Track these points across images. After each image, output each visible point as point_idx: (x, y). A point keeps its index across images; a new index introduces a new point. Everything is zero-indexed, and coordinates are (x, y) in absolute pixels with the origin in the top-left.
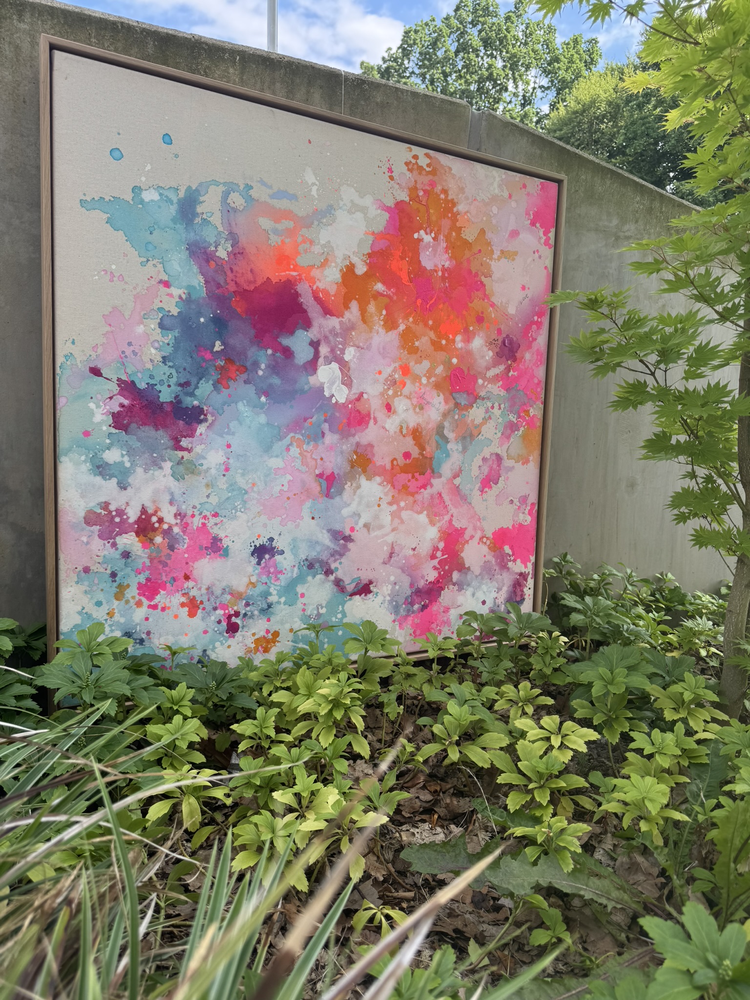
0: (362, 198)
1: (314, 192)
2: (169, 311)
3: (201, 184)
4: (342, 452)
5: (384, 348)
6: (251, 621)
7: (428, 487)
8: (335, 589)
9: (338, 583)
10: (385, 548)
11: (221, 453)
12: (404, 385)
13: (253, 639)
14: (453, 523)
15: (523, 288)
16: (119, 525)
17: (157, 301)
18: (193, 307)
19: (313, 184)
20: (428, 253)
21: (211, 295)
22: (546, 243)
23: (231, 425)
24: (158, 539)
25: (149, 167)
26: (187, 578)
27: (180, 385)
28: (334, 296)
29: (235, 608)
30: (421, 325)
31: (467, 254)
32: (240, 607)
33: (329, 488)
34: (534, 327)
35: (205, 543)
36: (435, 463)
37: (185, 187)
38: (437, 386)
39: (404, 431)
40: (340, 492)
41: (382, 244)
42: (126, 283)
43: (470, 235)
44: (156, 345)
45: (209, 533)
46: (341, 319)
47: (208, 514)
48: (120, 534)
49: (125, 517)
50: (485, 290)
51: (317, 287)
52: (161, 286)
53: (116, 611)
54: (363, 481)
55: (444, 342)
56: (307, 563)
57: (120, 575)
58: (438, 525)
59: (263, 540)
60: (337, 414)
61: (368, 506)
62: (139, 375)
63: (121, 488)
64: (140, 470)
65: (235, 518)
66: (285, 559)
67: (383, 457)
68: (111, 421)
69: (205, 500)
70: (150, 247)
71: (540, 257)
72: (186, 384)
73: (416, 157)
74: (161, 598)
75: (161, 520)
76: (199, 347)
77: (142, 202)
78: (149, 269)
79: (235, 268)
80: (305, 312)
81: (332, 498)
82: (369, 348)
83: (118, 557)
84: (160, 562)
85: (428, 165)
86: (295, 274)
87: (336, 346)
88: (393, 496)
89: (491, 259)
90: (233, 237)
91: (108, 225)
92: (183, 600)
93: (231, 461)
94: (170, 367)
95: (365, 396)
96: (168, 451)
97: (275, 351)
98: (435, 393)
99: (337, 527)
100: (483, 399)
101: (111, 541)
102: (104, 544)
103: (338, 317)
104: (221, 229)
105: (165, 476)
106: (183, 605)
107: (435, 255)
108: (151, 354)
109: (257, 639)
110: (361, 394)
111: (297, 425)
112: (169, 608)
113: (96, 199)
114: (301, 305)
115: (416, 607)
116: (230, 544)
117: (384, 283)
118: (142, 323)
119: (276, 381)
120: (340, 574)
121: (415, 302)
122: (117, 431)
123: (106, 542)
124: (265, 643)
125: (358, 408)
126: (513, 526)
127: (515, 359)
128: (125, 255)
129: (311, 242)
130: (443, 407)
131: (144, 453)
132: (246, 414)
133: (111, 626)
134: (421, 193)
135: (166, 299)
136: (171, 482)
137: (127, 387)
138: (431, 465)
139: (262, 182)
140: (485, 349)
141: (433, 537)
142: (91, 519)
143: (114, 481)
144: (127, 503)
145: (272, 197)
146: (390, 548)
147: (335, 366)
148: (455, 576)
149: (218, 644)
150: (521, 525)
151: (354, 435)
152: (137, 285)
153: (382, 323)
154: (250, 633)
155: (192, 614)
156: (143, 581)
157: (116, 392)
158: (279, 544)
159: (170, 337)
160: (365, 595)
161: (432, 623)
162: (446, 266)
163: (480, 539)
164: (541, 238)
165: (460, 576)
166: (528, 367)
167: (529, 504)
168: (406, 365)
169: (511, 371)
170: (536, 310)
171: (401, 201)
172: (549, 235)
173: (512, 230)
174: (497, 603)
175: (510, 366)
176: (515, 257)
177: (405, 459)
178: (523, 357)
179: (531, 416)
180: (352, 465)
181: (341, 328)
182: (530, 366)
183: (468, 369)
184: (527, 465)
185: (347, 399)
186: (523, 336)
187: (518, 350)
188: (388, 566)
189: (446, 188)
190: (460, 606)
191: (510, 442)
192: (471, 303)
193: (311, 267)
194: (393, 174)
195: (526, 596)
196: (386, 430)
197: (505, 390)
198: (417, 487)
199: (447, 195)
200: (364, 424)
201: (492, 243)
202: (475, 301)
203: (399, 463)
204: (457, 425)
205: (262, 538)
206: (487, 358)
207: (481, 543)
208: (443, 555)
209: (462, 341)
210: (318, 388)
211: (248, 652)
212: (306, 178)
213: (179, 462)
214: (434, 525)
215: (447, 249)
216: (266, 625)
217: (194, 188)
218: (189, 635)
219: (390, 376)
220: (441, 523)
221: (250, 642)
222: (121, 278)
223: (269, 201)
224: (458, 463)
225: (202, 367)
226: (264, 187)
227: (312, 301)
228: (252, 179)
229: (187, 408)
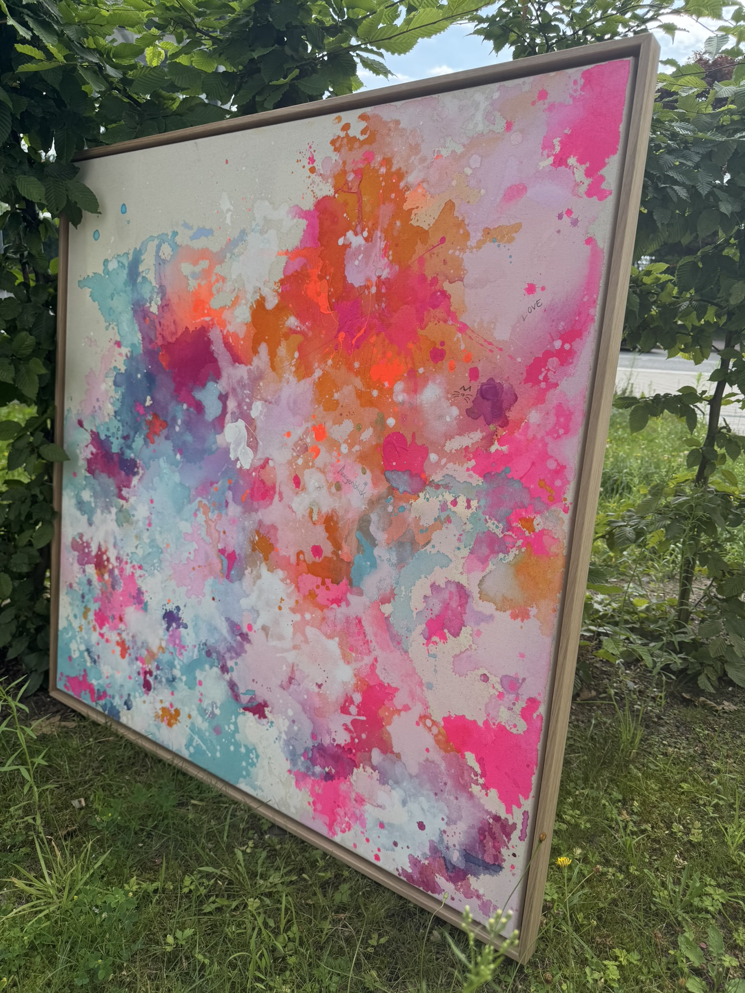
0: (276, 209)
1: (228, 219)
2: (120, 369)
3: (143, 243)
4: (244, 529)
5: (295, 402)
6: (160, 686)
7: (343, 604)
8: (229, 692)
9: (232, 685)
10: (284, 668)
11: (147, 507)
12: (318, 452)
13: (160, 705)
14: (378, 671)
15: (531, 289)
16: (87, 555)
17: (113, 360)
18: (134, 363)
19: (228, 210)
20: (357, 263)
21: (146, 352)
22: (595, 191)
23: (154, 480)
24: (107, 577)
26: (121, 620)
27: (124, 438)
28: (243, 339)
29: (150, 666)
30: (343, 369)
31: (420, 249)
33: (230, 568)
34: (553, 361)
35: (134, 592)
36: (354, 574)
37: (133, 250)
38: (363, 458)
39: (315, 517)
40: (241, 577)
41: (296, 265)
42: (98, 347)
43: (425, 218)
44: (112, 400)
45: (135, 583)
46: (249, 367)
47: (136, 564)
48: (87, 563)
49: (90, 549)
50: (449, 305)
51: (228, 331)
52: (116, 346)
53: (83, 627)
54: (264, 570)
55: (375, 393)
56: (205, 648)
57: (86, 598)
58: (355, 665)
59: (171, 607)
60: (241, 482)
61: (268, 604)
62: (102, 427)
63: (89, 524)
64: (99, 512)
65: (152, 575)
66: (188, 634)
67: (288, 545)
68: (86, 465)
69: (135, 550)
70: (111, 312)
71: (575, 223)
72: (128, 437)
73: (346, 127)
74: (106, 630)
75: (108, 560)
76: (136, 402)
77: (108, 272)
78: (110, 333)
79: (163, 321)
80: (215, 361)
81: (232, 581)
82: (277, 402)
83: (86, 582)
84: (107, 597)
85: (363, 132)
86: (207, 319)
87: (243, 400)
88: (297, 602)
89: (462, 250)
90: (162, 290)
91: (91, 298)
92: (118, 639)
93: (153, 517)
94: (118, 420)
95: (270, 462)
96: (115, 497)
97: (189, 405)
98: (358, 468)
99: (236, 619)
100: (438, 487)
101: (83, 567)
102: (79, 569)
103: (246, 365)
104: (154, 284)
105: (112, 520)
106: (118, 643)
107: (367, 264)
108: (108, 409)
109: (164, 708)
110: (267, 461)
111: (205, 488)
112: (110, 641)
113: (86, 278)
114: (211, 353)
115: (318, 770)
116: (149, 600)
117: (298, 316)
118: (105, 381)
119: (189, 438)
120: (234, 676)
121: (336, 337)
122: (89, 475)
123: (80, 567)
124: (170, 716)
125: (263, 478)
126: (486, 723)
127: (505, 423)
128: (98, 322)
129: (224, 280)
130: (370, 491)
131: (102, 497)
132: (165, 471)
133: (80, 638)
134: (351, 177)
135: (118, 358)
136: (115, 527)
137: (95, 437)
138: (348, 573)
139: (185, 225)
140: (445, 404)
141: (345, 679)
142: (74, 545)
143: (86, 517)
144: (92, 538)
145: (192, 238)
146: (289, 670)
147: (241, 423)
148: (376, 755)
149: (137, 694)
150: (502, 728)
151: (257, 511)
152: (103, 347)
153: (293, 369)
154: (158, 698)
155: (122, 655)
156: (98, 610)
157: (89, 441)
158: (184, 616)
159: (120, 392)
160: (259, 718)
161: (339, 806)
162: (383, 277)
163: (421, 718)
164: (577, 185)
165: (384, 760)
166: (534, 437)
167: (525, 697)
168: (321, 425)
169: (496, 443)
170: (561, 328)
171: (324, 198)
172: (603, 172)
173: (510, 188)
174: (446, 842)
175: (495, 433)
176: (514, 235)
177: (315, 556)
178: (522, 420)
179: (537, 531)
180: (254, 547)
181: (249, 378)
182: (539, 436)
183: (414, 435)
184: (522, 620)
185: (251, 465)
186: (526, 381)
187: (511, 405)
188: (285, 692)
189: (389, 155)
190: (381, 807)
191: (487, 570)
192: (422, 329)
193: (223, 308)
194: (315, 164)
195: (504, 864)
196: (293, 511)
197: (480, 476)
198: (328, 600)
199: (391, 167)
200: (267, 499)
201: (466, 222)
202: (430, 325)
203: (306, 559)
204: (390, 522)
205: (170, 604)
206: (448, 419)
207: (421, 724)
208: (359, 714)
209: (404, 391)
210: (225, 449)
211: (157, 716)
212: (222, 206)
213: (121, 510)
214: (349, 663)
215: (386, 251)
216: (170, 698)
217: (138, 249)
218: (121, 674)
219: (300, 439)
220: (359, 665)
221: (158, 706)
222: (95, 342)
223: (191, 243)
224: (389, 580)
225: (138, 422)
226: (186, 230)
227: (222, 347)
228: (176, 224)
229: (127, 460)
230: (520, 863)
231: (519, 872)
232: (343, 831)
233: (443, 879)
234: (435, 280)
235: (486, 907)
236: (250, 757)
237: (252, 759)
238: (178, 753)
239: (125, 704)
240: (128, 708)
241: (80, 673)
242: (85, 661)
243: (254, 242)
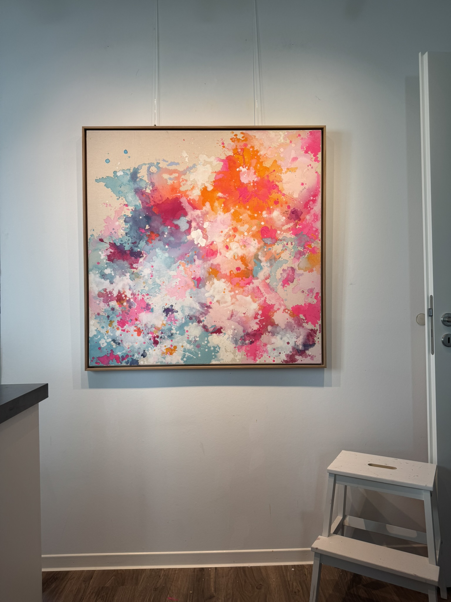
0: (209, 158)
1: (187, 160)
2: (128, 216)
3: (139, 166)
4: (204, 268)
5: (223, 221)
6: (164, 340)
7: (251, 284)
8: (203, 330)
9: (204, 327)
10: (229, 312)
11: (149, 269)
12: (235, 236)
13: (165, 348)
14: (267, 302)
15: (302, 184)
16: (110, 297)
17: (123, 212)
18: (137, 213)
19: (186, 157)
20: (244, 176)
21: (144, 208)
22: (316, 160)
23: (153, 258)
24: (125, 304)
25: (119, 163)
26: (136, 320)
27: (133, 243)
28: (198, 201)
29: (157, 334)
30: (243, 209)
31: (267, 173)
32: (159, 334)
33: (198, 284)
34: (311, 203)
35: (143, 306)
36: (254, 273)
37: (133, 168)
38: (253, 236)
39: (236, 258)
40: (204, 286)
41: (220, 176)
42: (112, 207)
43: (268, 164)
44: (123, 229)
45: (145, 302)
46: (201, 210)
47: (144, 294)
48: (110, 301)
49: (112, 294)
50: (278, 189)
51: (190, 199)
52: (125, 206)
53: (109, 331)
54: (215, 281)
55: (256, 215)
56: (189, 317)
57: (111, 317)
58: (258, 302)
60: (201, 252)
61: (218, 292)
62: (117, 240)
63: (111, 283)
64: (118, 277)
65: (156, 296)
66: (179, 314)
67: (225, 269)
68: (107, 258)
69: (143, 288)
70: (120, 192)
71: (312, 168)
72: (135, 243)
73: (236, 135)
74: (126, 327)
75: (126, 296)
76: (140, 228)
77: (117, 176)
78: (120, 201)
79: (153, 196)
80: (184, 209)
81: (200, 288)
82: (216, 221)
83: (110, 310)
84: (126, 312)
85: (243, 137)
86: (179, 194)
87: (199, 222)
88: (232, 288)
89: (281, 173)
90: (152, 184)
91: (105, 187)
92: (135, 328)
93: (154, 273)
94: (128, 236)
95: (214, 242)
96: (128, 269)
97: (171, 227)
98: (252, 239)
99: (203, 301)
100: (281, 240)
101: (107, 303)
102: (105, 305)
103: (200, 210)
104: (147, 181)
105: (127, 279)
106: (135, 331)
107: (248, 176)
108: (121, 232)
109: (167, 348)
110: (213, 242)
111: (182, 257)
112: (130, 331)
113: (101, 178)
114: (182, 207)
115: (247, 342)
116: (154, 307)
117: (222, 193)
118: (118, 221)
119: (172, 239)
120: (205, 323)
121: (239, 199)
122: (109, 262)
123: (105, 304)
124: (171, 351)
125: (212, 248)
126: (305, 304)
127: (300, 220)
128: (111, 197)
130: (257, 246)
131: (119, 270)
132: (159, 253)
133: (107, 336)
134: (239, 150)
135: (126, 211)
136: (130, 281)
137: (113, 245)
138: (252, 274)
139: (164, 160)
140: (281, 216)
141: (255, 308)
142: (100, 295)
143: (108, 280)
144: (113, 289)
145: (168, 165)
146: (231, 312)
147: (199, 231)
148: (270, 328)
149: (150, 349)
150: (310, 304)
151: (210, 260)
152: (116, 207)
153: (222, 210)
154: (163, 346)
155: (139, 335)
156: (119, 320)
157: (109, 247)
158: (175, 308)
159: (128, 225)
160: (219, 334)
161: (257, 351)
163: (284, 310)
164: (311, 158)
165: (272, 328)
166: (309, 223)
167: (315, 293)
169: (298, 225)
170: (312, 194)
171: (229, 156)
172: (317, 156)
173: (293, 158)
174: (297, 344)
175: (297, 223)
176: (296, 170)
177: (238, 271)
178: (305, 218)
179: (313, 247)
180: (209, 273)
181: (202, 214)
182: (310, 222)
183: (271, 226)
184: (312, 272)
185: (205, 244)
186: (304, 208)
187: (301, 215)
188: (230, 320)
189: (253, 145)
190: (273, 344)
191: (300, 261)
192: (270, 195)
193: (187, 191)
194: (225, 145)
195: (316, 342)
196: (226, 258)
197: (294, 235)
198: (245, 284)
199: (254, 149)
200: (214, 255)
201: (281, 166)
202: (273, 194)
203: (234, 273)
204: (265, 254)
205: (168, 305)
206: (282, 220)
207: (284, 312)
208: (261, 317)
209: (266, 214)
210: (192, 241)
211: (163, 353)
212: (183, 155)
213: (133, 273)
214: (255, 302)
215: (255, 173)
216: (171, 343)
217: (136, 168)
218: (138, 343)
219: (227, 233)
220: (259, 301)
221: (164, 349)
222: (110, 205)
223: (167, 167)
224: (268, 272)
225: (141, 236)
226: (165, 162)
227: (187, 204)
228: (159, 160)
229: (135, 252)
230: (320, 340)
231: (320, 342)
232: (260, 358)
233: (298, 356)
234: (273, 182)
235: (312, 357)
236: (216, 350)
237: (217, 350)
238: (177, 364)
239: (142, 356)
240: (144, 357)
241: (108, 353)
242: (112, 346)
243: (200, 168)
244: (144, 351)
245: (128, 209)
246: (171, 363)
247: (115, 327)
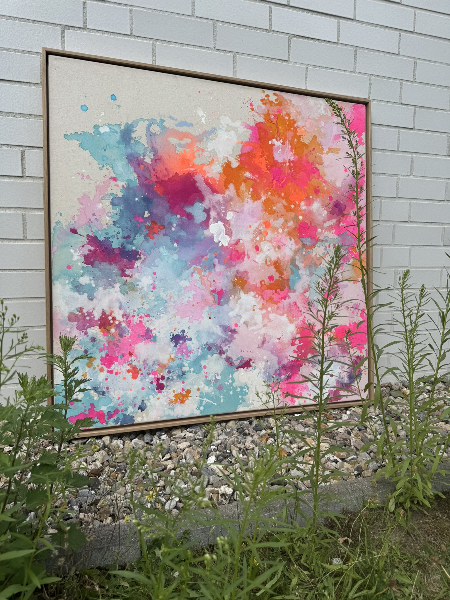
0: (234, 122)
1: (203, 121)
2: (117, 195)
3: (134, 121)
4: (227, 277)
5: (252, 212)
6: (172, 382)
7: (287, 298)
8: (227, 363)
9: (228, 360)
10: (259, 338)
11: (150, 278)
12: (267, 234)
13: (174, 394)
14: (306, 322)
15: (346, 170)
16: (89, 321)
17: (109, 189)
18: (131, 192)
19: (203, 116)
20: (279, 152)
21: (142, 185)
22: (360, 142)
23: (156, 261)
24: (113, 330)
25: (103, 114)
26: (131, 354)
27: (124, 238)
28: (218, 181)
29: (162, 374)
30: (277, 196)
31: (305, 151)
32: (165, 373)
33: (219, 299)
35: (142, 333)
36: (290, 283)
37: (125, 124)
38: (290, 234)
39: (269, 263)
40: (227, 301)
41: (248, 149)
42: (91, 179)
43: (306, 140)
44: (109, 215)
45: (144, 327)
46: (223, 195)
47: (143, 315)
48: (89, 327)
49: (92, 317)
50: (319, 173)
51: (207, 177)
52: (111, 180)
53: (88, 374)
54: (242, 294)
55: (292, 206)
56: (207, 347)
57: (90, 352)
58: (295, 323)
59: (178, 332)
60: (223, 253)
61: (246, 310)
62: (100, 232)
63: (90, 299)
64: (101, 289)
65: (160, 317)
66: (193, 343)
67: (254, 279)
68: (83, 259)
69: (141, 306)
70: (105, 158)
72: (128, 237)
73: (267, 96)
74: (115, 367)
75: (114, 319)
76: (135, 215)
77: (99, 133)
78: (105, 171)
79: (155, 168)
80: (200, 191)
81: (222, 305)
82: (242, 212)
83: (88, 340)
84: (114, 344)
85: (276, 100)
86: (193, 169)
87: (221, 211)
88: (263, 304)
89: (322, 154)
90: (154, 150)
91: (80, 148)
92: (129, 368)
93: (156, 283)
94: (118, 227)
95: (240, 241)
96: (118, 277)
97: (182, 215)
98: (288, 238)
99: (226, 324)
100: (322, 241)
101: (84, 331)
103: (221, 194)
104: (146, 146)
105: (116, 292)
106: (129, 371)
107: (283, 153)
108: (106, 220)
109: (176, 395)
110: (239, 240)
111: (197, 260)
112: (120, 373)
113: (73, 133)
114: (197, 188)
115: (283, 377)
116: (157, 334)
117: (250, 172)
118: (101, 202)
119: (183, 233)
120: (229, 354)
121: (272, 182)
122: (87, 266)
123: (81, 332)
124: (182, 397)
125: (237, 249)
126: (350, 324)
127: (343, 215)
128: (90, 164)
129: (203, 150)
130: (294, 247)
131: (103, 278)
132: (165, 254)
134: (272, 117)
135: (115, 188)
136: (120, 296)
137: (93, 240)
138: (288, 284)
139: (171, 117)
140: (322, 209)
141: (292, 330)
142: (72, 318)
143: (86, 295)
144: (94, 308)
145: (177, 125)
146: (262, 338)
147: (220, 223)
149: (151, 397)
150: (355, 323)
151: (235, 266)
152: (97, 180)
153: (250, 196)
154: (171, 391)
155: (134, 377)
156: (104, 356)
157: (86, 243)
158: (188, 334)
159: (118, 209)
160: (247, 368)
161: (295, 388)
162: (291, 160)
166: (353, 220)
167: (361, 310)
168: (267, 221)
169: (341, 223)
171: (259, 122)
172: (362, 137)
173: (336, 135)
174: (342, 377)
175: (340, 219)
176: (338, 151)
177: (270, 281)
178: (348, 214)
180: (234, 284)
181: (224, 200)
183: (311, 222)
184: (357, 283)
185: (229, 243)
186: (348, 201)
187: (345, 209)
188: (261, 349)
189: (289, 113)
191: (344, 269)
192: (310, 181)
193: (203, 165)
194: (253, 107)
195: (362, 372)
196: (256, 262)
197: (337, 235)
198: (279, 299)
199: (290, 117)
200: (241, 259)
201: (322, 144)
202: (313, 180)
203: (266, 283)
204: (305, 258)
205: (177, 330)
206: (324, 215)
207: (326, 335)
208: (300, 343)
209: (305, 205)
210: (210, 237)
211: (171, 402)
212: (198, 113)
213: (125, 283)
214: (292, 323)
215: (291, 149)
216: (181, 386)
217: (130, 123)
218: (133, 390)
219: (257, 228)
220: (297, 322)
221: (172, 396)
222: (88, 177)
223: (176, 128)
224: (307, 283)
225: (137, 227)
226: (172, 121)
227: (204, 185)
228: (164, 116)
229: (129, 251)
230: (367, 369)
231: (367, 372)
232: (298, 399)
233: (342, 392)
236: (243, 390)
237: (245, 392)
238: (190, 416)
239: (139, 408)
240: (143, 410)
241: (86, 408)
242: (91, 397)
243: (223, 135)
244: (143, 401)
245: (117, 186)
246: (182, 415)
247: (97, 368)
